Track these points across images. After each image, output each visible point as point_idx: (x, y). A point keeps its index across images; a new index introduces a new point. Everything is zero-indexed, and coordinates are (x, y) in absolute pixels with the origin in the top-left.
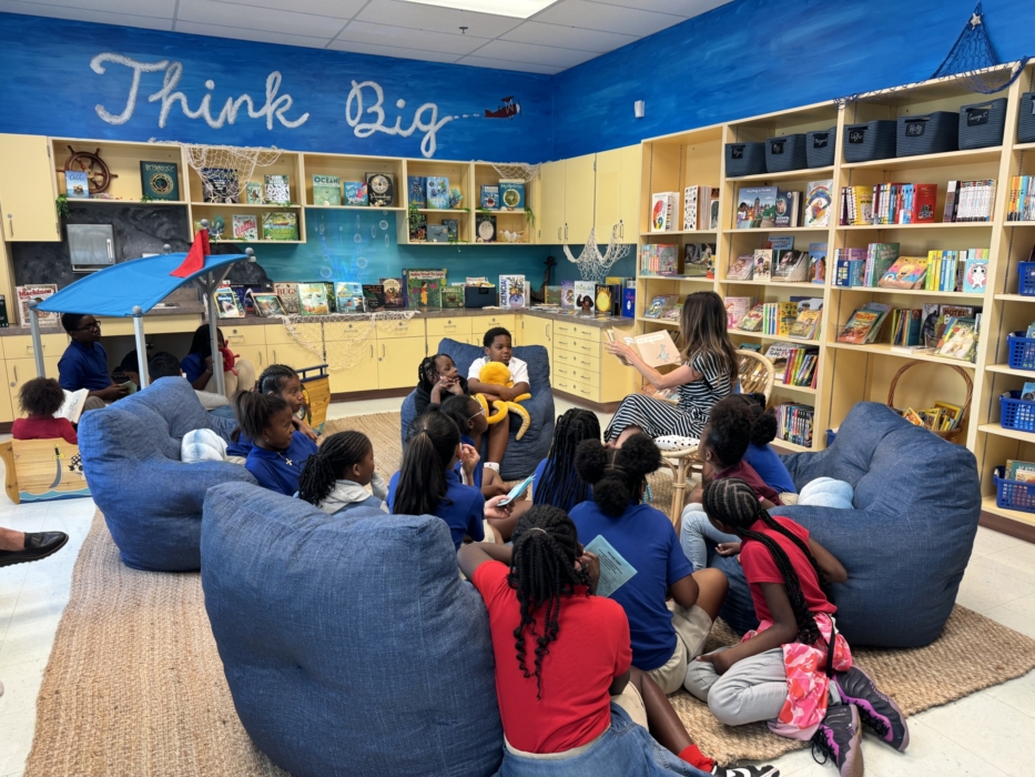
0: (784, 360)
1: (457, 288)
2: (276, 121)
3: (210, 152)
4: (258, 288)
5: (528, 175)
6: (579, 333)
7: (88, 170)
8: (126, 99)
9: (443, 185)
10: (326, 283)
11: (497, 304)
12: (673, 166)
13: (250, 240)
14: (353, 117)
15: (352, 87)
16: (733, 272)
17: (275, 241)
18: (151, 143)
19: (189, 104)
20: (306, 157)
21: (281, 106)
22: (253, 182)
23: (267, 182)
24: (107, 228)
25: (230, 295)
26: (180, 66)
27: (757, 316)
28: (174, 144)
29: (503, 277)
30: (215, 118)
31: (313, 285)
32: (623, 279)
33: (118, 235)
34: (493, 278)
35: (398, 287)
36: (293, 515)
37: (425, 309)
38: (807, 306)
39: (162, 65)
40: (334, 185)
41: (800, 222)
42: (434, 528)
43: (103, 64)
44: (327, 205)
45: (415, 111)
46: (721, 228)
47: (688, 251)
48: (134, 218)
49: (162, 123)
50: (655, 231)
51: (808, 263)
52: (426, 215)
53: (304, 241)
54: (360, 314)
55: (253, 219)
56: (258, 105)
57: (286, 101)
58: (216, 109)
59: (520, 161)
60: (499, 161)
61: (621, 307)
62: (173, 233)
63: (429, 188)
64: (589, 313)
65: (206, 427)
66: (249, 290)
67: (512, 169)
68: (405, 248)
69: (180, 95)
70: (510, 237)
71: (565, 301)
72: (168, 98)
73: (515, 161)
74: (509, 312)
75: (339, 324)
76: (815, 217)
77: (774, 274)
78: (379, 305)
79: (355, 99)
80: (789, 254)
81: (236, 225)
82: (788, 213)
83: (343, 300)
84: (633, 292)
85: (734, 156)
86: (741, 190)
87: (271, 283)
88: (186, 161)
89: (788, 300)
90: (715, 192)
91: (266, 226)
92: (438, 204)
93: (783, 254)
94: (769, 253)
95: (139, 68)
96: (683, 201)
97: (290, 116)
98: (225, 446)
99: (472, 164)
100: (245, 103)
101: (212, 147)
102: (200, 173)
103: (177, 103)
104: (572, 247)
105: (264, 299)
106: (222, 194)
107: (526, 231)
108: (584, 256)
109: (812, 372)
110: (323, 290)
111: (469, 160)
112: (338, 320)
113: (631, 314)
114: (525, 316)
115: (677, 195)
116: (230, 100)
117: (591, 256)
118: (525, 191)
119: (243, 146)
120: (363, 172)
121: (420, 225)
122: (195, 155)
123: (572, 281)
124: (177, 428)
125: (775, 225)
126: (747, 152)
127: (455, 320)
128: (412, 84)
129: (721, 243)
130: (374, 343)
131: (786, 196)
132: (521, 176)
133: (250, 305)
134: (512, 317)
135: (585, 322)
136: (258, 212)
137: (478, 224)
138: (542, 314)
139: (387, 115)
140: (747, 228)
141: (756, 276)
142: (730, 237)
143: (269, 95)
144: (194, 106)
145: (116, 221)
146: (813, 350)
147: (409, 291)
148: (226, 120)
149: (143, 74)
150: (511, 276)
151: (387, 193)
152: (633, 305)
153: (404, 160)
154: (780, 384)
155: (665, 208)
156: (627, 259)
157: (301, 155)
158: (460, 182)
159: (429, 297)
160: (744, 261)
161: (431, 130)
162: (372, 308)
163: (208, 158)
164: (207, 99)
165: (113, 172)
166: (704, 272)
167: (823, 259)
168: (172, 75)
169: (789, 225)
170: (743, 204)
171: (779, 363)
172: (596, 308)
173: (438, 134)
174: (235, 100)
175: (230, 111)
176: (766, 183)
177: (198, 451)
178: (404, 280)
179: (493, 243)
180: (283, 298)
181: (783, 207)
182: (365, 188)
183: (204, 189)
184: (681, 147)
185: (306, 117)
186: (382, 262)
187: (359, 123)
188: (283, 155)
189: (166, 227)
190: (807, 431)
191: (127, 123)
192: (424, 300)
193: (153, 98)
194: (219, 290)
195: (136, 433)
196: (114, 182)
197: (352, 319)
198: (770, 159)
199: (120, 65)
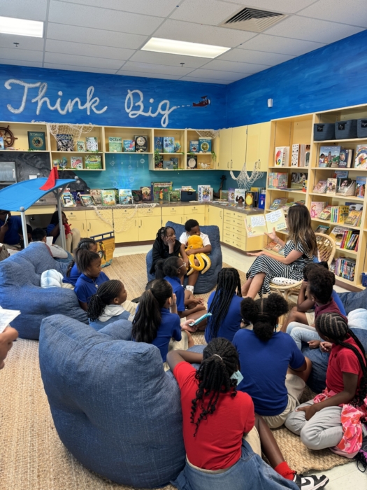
0: (341, 235)
1: (177, 191)
2: (91, 111)
3: (60, 126)
4: (82, 192)
5: (213, 135)
6: (236, 216)
7: (4, 136)
8: (22, 101)
9: (171, 141)
10: (115, 189)
11: (196, 200)
12: (287, 133)
13: (79, 169)
14: (128, 108)
15: (128, 93)
16: (316, 190)
17: (91, 170)
18: (33, 123)
19: (50, 103)
20: (105, 128)
21: (94, 103)
22: (80, 140)
23: (87, 141)
24: (13, 163)
25: (69, 196)
26: (46, 85)
27: (328, 212)
28: (43, 123)
29: (200, 186)
30: (63, 109)
31: (108, 191)
32: (259, 188)
33: (18, 166)
34: (195, 187)
35: (149, 191)
36: (83, 337)
37: (162, 202)
38: (354, 208)
39: (38, 85)
40: (119, 142)
41: (352, 166)
42: (151, 353)
43: (11, 85)
44: (115, 152)
45: (158, 104)
46: (311, 167)
47: (293, 177)
48: (25, 158)
49: (38, 113)
50: (276, 166)
51: (355, 186)
52: (163, 156)
53: (104, 169)
54: (130, 205)
55: (81, 158)
56: (83, 103)
57: (96, 101)
58: (63, 105)
59: (209, 128)
60: (199, 128)
61: (258, 204)
62: (43, 165)
63: (165, 143)
64: (242, 205)
65: (53, 268)
66: (79, 193)
67: (206, 132)
68: (152, 172)
69: (46, 99)
70: (203, 166)
71: (230, 198)
72: (40, 100)
73: (207, 128)
74: (202, 204)
75: (120, 210)
76: (360, 163)
77: (337, 191)
78: (140, 200)
79: (129, 99)
80: (346, 181)
81: (73, 161)
82: (346, 160)
83: (123, 198)
84: (264, 196)
85: (318, 130)
86: (322, 147)
87: (89, 189)
88: (49, 131)
89: (344, 204)
90: (308, 147)
91: (87, 162)
92: (168, 150)
93: (343, 180)
94: (335, 180)
95: (27, 86)
96: (291, 151)
97: (98, 108)
98: (62, 277)
99: (186, 130)
100: (77, 102)
101: (61, 124)
102: (55, 137)
103: (45, 103)
104: (234, 172)
105: (85, 197)
106: (66, 146)
107: (212, 163)
108: (241, 177)
109: (356, 243)
110: (113, 193)
111: (184, 128)
112: (120, 208)
113: (263, 207)
114: (210, 207)
115: (288, 148)
116: (70, 100)
117: (243, 177)
118: (212, 143)
119: (76, 123)
120: (133, 135)
121: (160, 161)
122: (53, 128)
123: (234, 189)
124: (39, 269)
125: (339, 166)
126: (325, 129)
127: (175, 208)
128: (157, 91)
129: (310, 174)
130: (137, 219)
131: (345, 152)
132: (210, 136)
133: (79, 200)
134: (203, 206)
135: (239, 211)
136: (83, 155)
137: (188, 160)
138: (218, 205)
139: (145, 107)
140: (324, 167)
141: (328, 192)
142: (315, 171)
143: (88, 98)
144: (53, 104)
145: (17, 160)
146: (357, 232)
147: (154, 193)
148: (68, 110)
149: (29, 89)
150: (204, 186)
151: (144, 145)
152: (264, 203)
153: (153, 129)
154: (339, 248)
155: (282, 155)
156: (262, 180)
157: (103, 127)
158: (180, 139)
159: (164, 196)
160: (322, 184)
161: (166, 113)
162: (136, 201)
163: (59, 129)
164: (59, 100)
165: (15, 137)
166: (301, 187)
167: (364, 186)
168: (42, 89)
169: (346, 167)
170: (322, 155)
171: (338, 236)
172: (245, 203)
173: (169, 115)
174: (72, 100)
175: (70, 106)
176: (335, 144)
177: (48, 282)
178: (152, 187)
179: (195, 169)
180: (95, 197)
181: (343, 157)
182: (134, 143)
183: (58, 144)
184: (291, 123)
185: (105, 108)
186: (141, 179)
187: (131, 111)
188: (94, 127)
189: (40, 162)
190: (351, 273)
191: (22, 113)
192: (161, 197)
193: (34, 101)
194: (64, 194)
195: (18, 273)
196: (16, 141)
197: (126, 207)
198: (337, 132)
199: (18, 85)
